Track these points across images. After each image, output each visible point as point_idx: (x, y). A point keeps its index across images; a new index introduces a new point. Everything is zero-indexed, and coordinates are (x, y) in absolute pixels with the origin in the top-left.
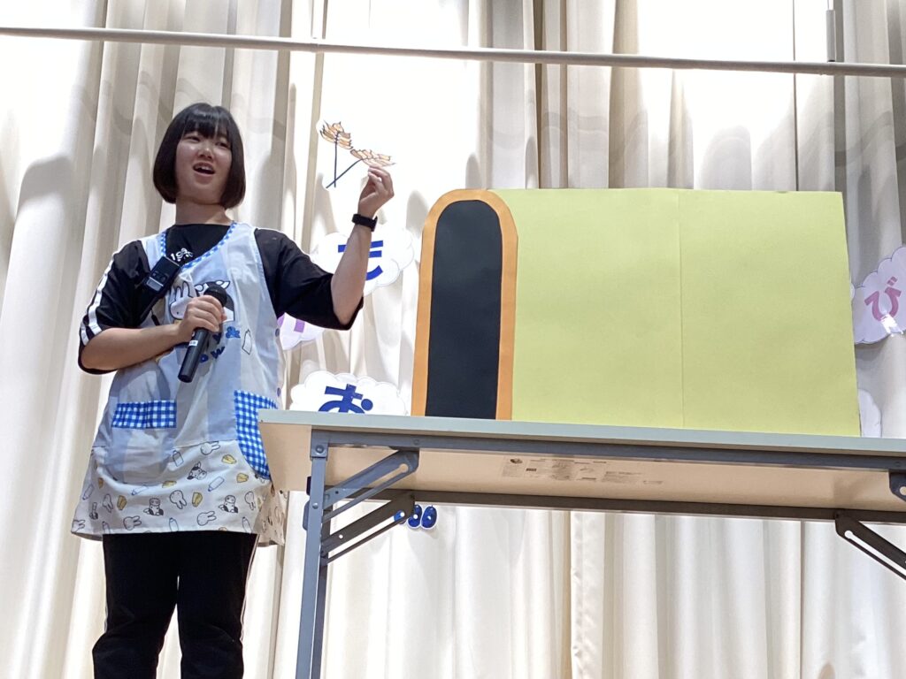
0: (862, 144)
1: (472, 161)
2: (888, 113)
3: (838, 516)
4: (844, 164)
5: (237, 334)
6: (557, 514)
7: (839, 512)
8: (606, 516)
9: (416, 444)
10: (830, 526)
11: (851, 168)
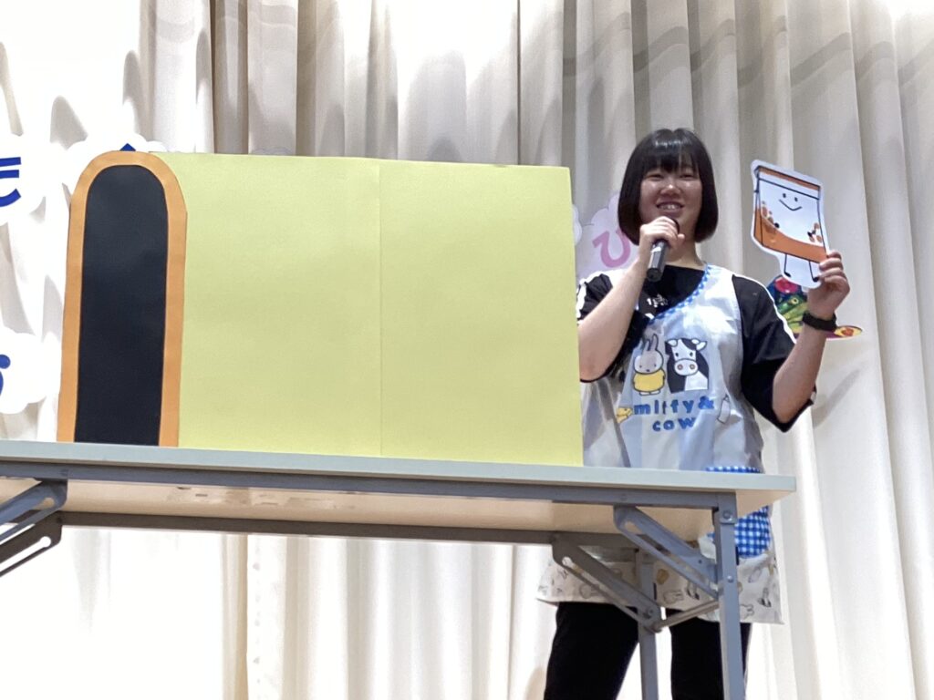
0: (595, 50)
1: (130, 59)
2: (626, 14)
3: (555, 540)
4: (574, 73)
5: (710, 405)
6: (232, 538)
7: (557, 536)
8: (288, 540)
9: (63, 475)
10: (544, 551)
11: (582, 79)
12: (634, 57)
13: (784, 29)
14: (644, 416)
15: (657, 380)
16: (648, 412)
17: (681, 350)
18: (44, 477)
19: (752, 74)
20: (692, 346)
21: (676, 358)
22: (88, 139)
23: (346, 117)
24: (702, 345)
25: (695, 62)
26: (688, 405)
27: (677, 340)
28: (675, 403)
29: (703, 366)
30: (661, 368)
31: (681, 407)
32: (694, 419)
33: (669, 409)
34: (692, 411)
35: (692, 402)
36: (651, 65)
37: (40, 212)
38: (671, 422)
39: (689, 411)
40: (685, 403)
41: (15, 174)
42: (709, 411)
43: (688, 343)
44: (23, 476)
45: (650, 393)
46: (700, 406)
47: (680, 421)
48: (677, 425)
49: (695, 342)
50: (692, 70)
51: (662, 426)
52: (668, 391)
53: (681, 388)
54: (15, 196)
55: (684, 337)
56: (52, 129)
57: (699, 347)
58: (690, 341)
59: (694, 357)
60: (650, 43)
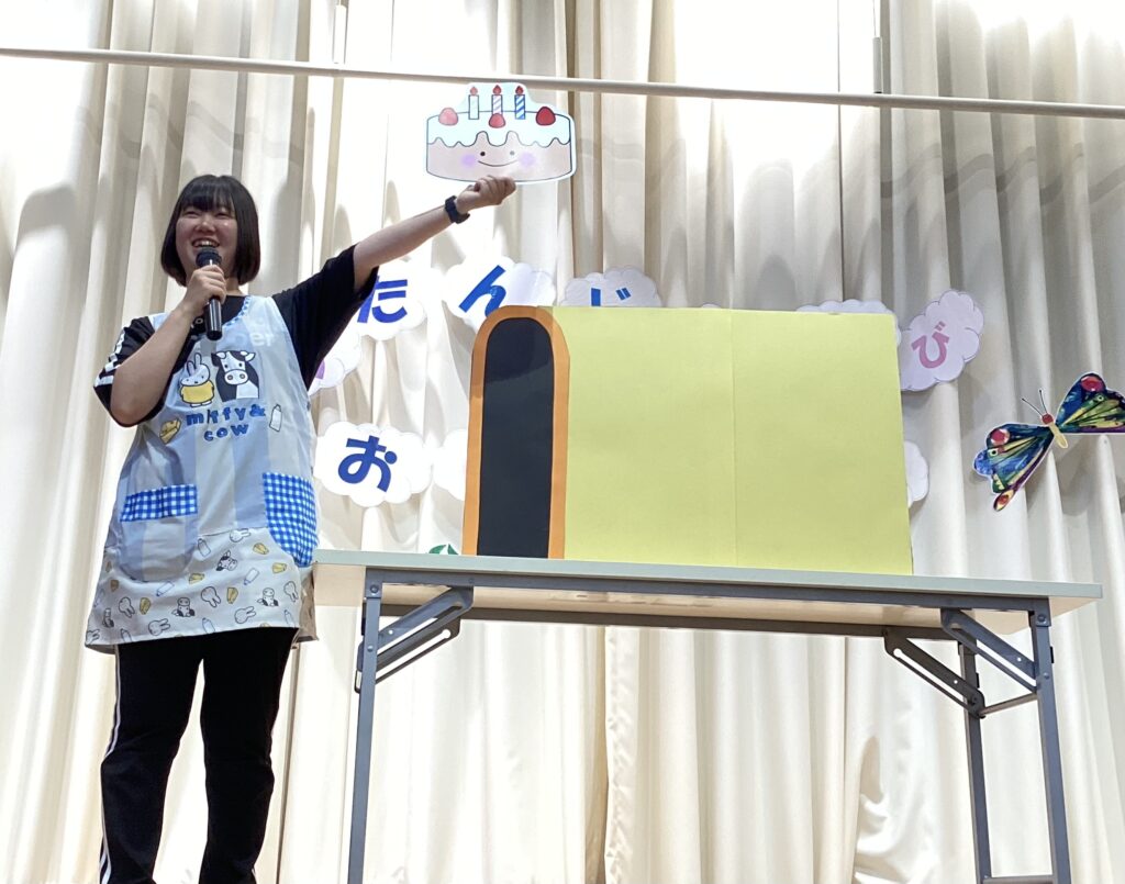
3: (887, 633)
4: (890, 195)
5: (262, 413)
7: (888, 630)
9: (470, 582)
11: (898, 200)
12: (945, 180)
13: (1081, 155)
14: (198, 425)
15: (208, 391)
16: (202, 422)
17: (230, 362)
18: (453, 584)
19: (1053, 194)
20: (242, 358)
21: (226, 370)
22: (465, 262)
23: (688, 239)
24: (251, 356)
25: (1001, 183)
26: (241, 413)
27: (225, 352)
28: (227, 412)
29: (253, 376)
30: (208, 379)
31: (233, 415)
32: (246, 426)
33: (221, 417)
34: (245, 419)
35: (244, 410)
36: (960, 188)
37: (422, 327)
38: (223, 429)
39: (241, 419)
40: (236, 410)
41: (402, 294)
42: (260, 418)
43: (237, 355)
44: (436, 584)
45: (201, 404)
46: (252, 413)
47: (233, 427)
48: (230, 432)
49: (243, 353)
50: (998, 190)
51: (215, 435)
52: (220, 400)
53: (234, 396)
54: (402, 313)
55: (233, 349)
56: (432, 254)
57: (248, 358)
58: (239, 352)
59: (243, 367)
60: (959, 168)
